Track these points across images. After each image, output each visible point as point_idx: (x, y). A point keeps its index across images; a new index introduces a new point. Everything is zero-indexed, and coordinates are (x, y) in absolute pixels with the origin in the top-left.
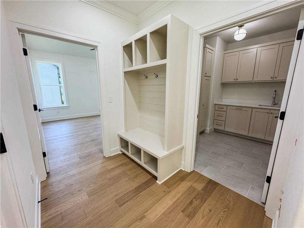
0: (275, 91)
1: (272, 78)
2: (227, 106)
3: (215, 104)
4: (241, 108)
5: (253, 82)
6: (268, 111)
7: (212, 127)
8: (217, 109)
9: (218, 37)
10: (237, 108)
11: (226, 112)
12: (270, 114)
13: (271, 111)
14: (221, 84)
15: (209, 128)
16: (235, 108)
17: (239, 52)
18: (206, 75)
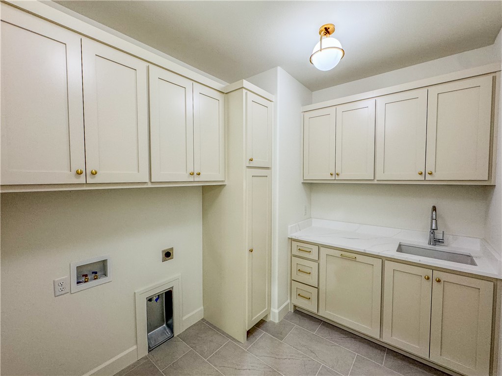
0: (434, 209)
1: (421, 174)
2: (319, 246)
3: (289, 238)
4: (354, 255)
5: (376, 182)
6: (429, 272)
7: (289, 301)
8: (295, 252)
9: (279, 68)
10: (343, 253)
11: (317, 261)
12: (435, 283)
13: (437, 274)
14: (303, 183)
15: (278, 308)
16: (338, 253)
17: (335, 107)
18: (252, 164)
